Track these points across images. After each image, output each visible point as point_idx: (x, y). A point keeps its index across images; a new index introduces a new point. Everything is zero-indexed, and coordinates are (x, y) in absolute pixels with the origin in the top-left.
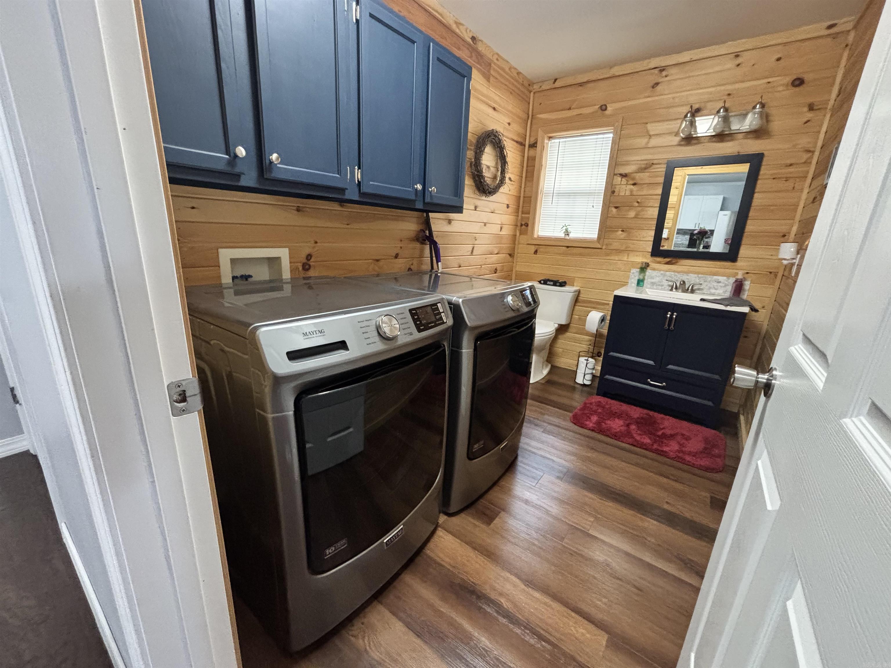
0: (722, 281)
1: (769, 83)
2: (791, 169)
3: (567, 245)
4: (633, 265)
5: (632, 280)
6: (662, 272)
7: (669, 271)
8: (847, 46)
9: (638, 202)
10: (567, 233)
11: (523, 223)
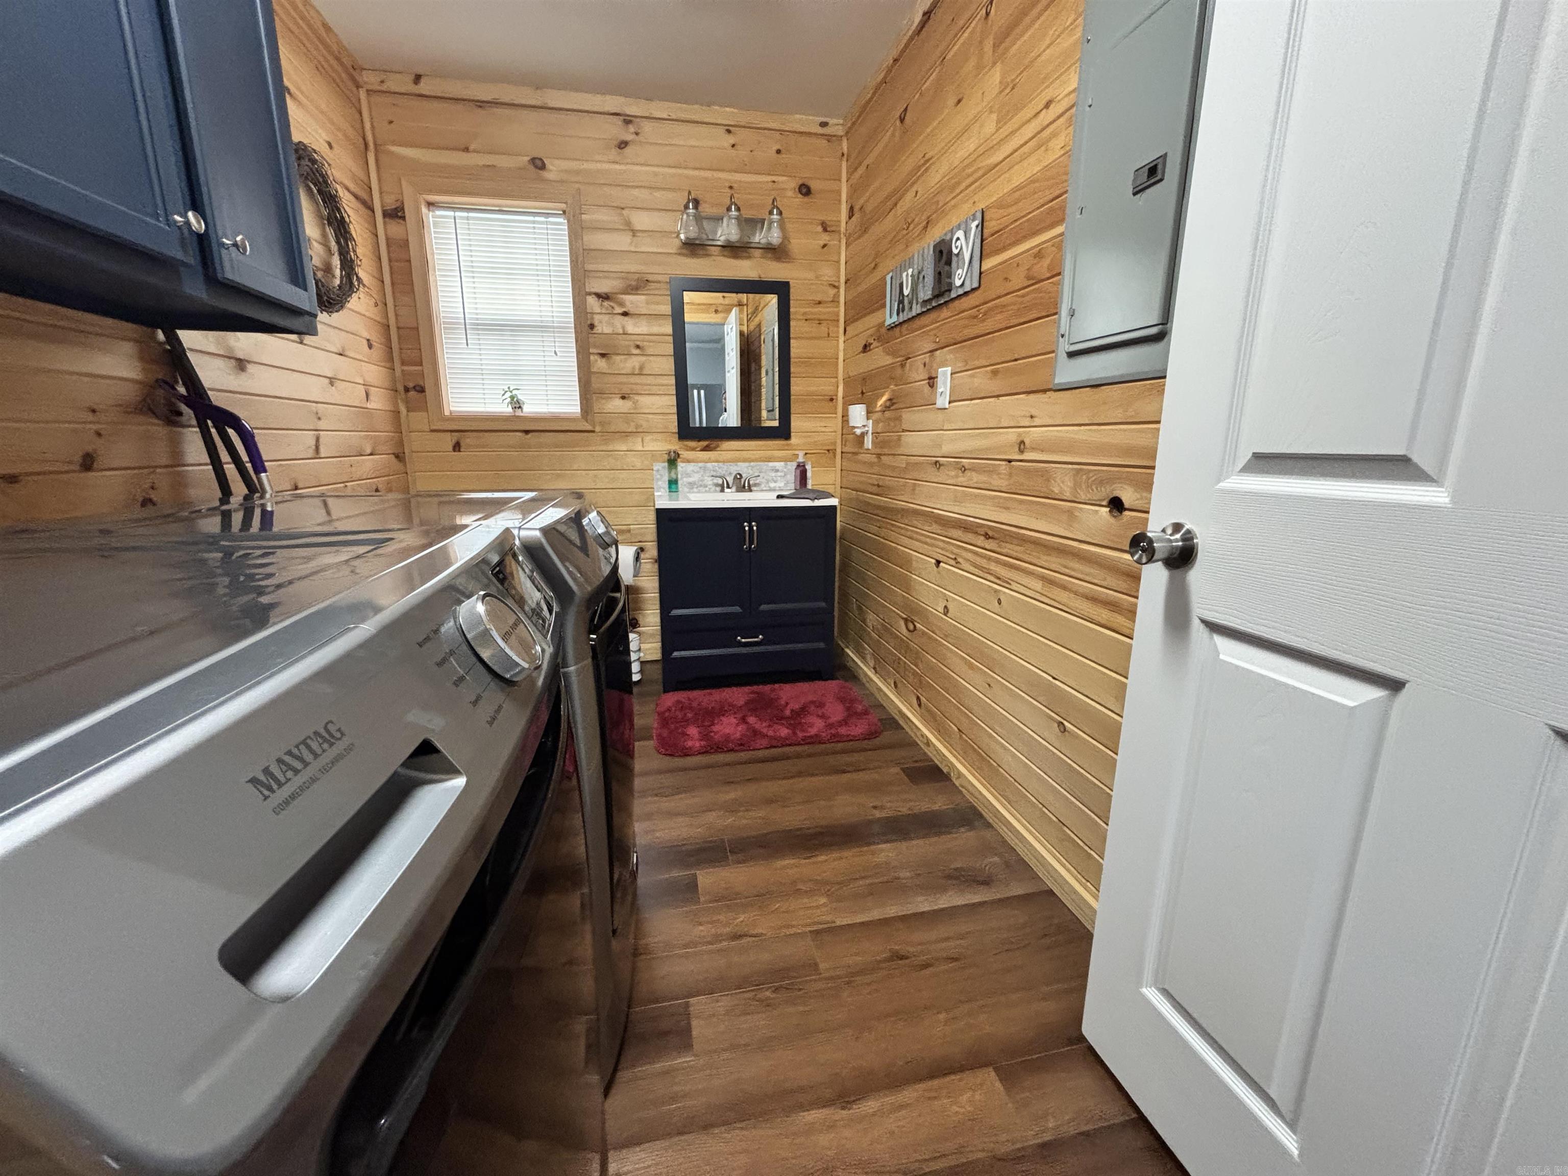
0: (780, 469)
1: (774, 182)
2: (820, 309)
3: (528, 428)
4: (653, 456)
5: (660, 483)
6: (700, 465)
7: (709, 461)
8: (843, 155)
9: (638, 347)
10: (517, 404)
11: (411, 385)
